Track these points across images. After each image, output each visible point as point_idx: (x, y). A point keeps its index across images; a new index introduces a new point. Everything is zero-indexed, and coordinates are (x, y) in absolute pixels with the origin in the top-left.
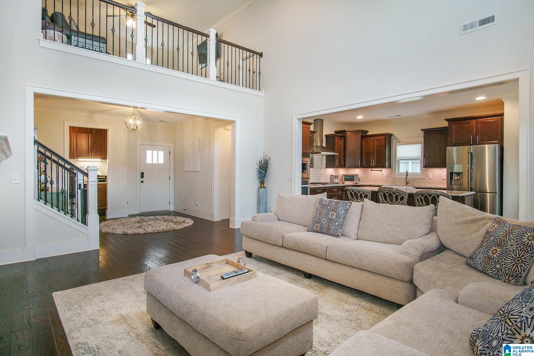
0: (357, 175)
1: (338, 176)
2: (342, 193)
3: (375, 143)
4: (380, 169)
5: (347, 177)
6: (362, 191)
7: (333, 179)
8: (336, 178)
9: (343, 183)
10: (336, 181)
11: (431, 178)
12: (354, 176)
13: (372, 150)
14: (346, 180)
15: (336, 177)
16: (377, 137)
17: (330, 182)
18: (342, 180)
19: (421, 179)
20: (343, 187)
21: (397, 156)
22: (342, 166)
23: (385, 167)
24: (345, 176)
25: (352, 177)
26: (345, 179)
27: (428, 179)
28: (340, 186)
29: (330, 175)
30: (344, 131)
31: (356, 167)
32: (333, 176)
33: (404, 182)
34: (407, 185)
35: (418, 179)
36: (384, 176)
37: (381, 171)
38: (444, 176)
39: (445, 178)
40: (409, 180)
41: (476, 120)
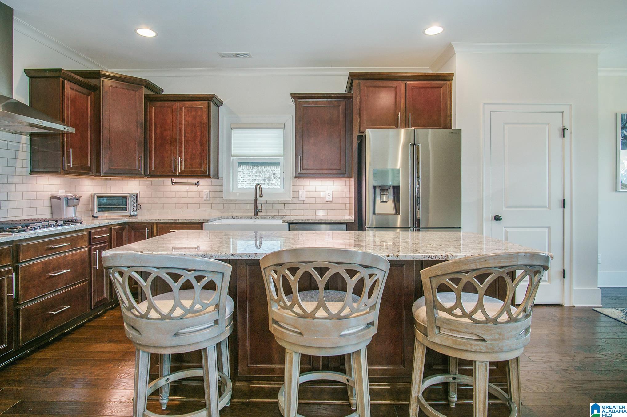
0: (136, 194)
1: (78, 199)
2: (90, 250)
3: (183, 117)
4: (195, 181)
5: (105, 200)
6: (189, 271)
7: (60, 208)
8: (68, 205)
9: (93, 216)
10: (70, 213)
11: (305, 199)
12: (126, 197)
13: (175, 134)
14: (102, 207)
15: (69, 202)
16: (187, 102)
17: (48, 217)
18: (92, 210)
19: (285, 202)
20: (92, 231)
21: (233, 152)
22: (90, 169)
23: (209, 176)
24: (99, 197)
25: (121, 201)
26: (99, 205)
27: (299, 202)
28: (82, 230)
29: (48, 195)
30: (97, 75)
31: (131, 174)
32: (59, 198)
33: (248, 209)
34: (257, 215)
35: (277, 202)
36: (204, 198)
37: (196, 184)
38: (329, 195)
39: (331, 199)
40: (262, 204)
41: (405, 82)
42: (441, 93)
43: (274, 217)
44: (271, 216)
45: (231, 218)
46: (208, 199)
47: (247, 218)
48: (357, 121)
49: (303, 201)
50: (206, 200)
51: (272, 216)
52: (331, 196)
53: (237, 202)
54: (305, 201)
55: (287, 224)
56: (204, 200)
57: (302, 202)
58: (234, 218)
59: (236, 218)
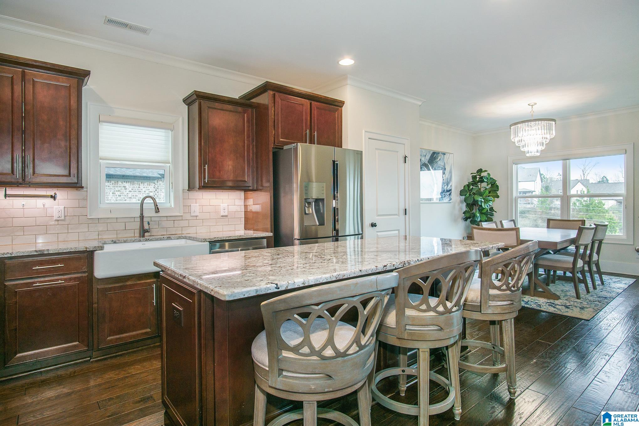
4: (51, 192)
11: (198, 214)
21: (100, 155)
27: (191, 218)
33: (125, 230)
34: (144, 236)
35: (165, 219)
36: (55, 218)
37: (52, 197)
38: (224, 209)
39: (226, 214)
40: (148, 222)
41: (310, 101)
42: (335, 117)
43: (170, 237)
44: (166, 236)
45: (110, 242)
46: (63, 218)
47: (134, 241)
48: (272, 132)
49: (196, 216)
50: (58, 221)
51: (168, 236)
52: (226, 210)
53: (109, 221)
54: (198, 216)
55: (209, 243)
56: (56, 220)
57: (195, 218)
58: (115, 243)
59: (118, 241)
